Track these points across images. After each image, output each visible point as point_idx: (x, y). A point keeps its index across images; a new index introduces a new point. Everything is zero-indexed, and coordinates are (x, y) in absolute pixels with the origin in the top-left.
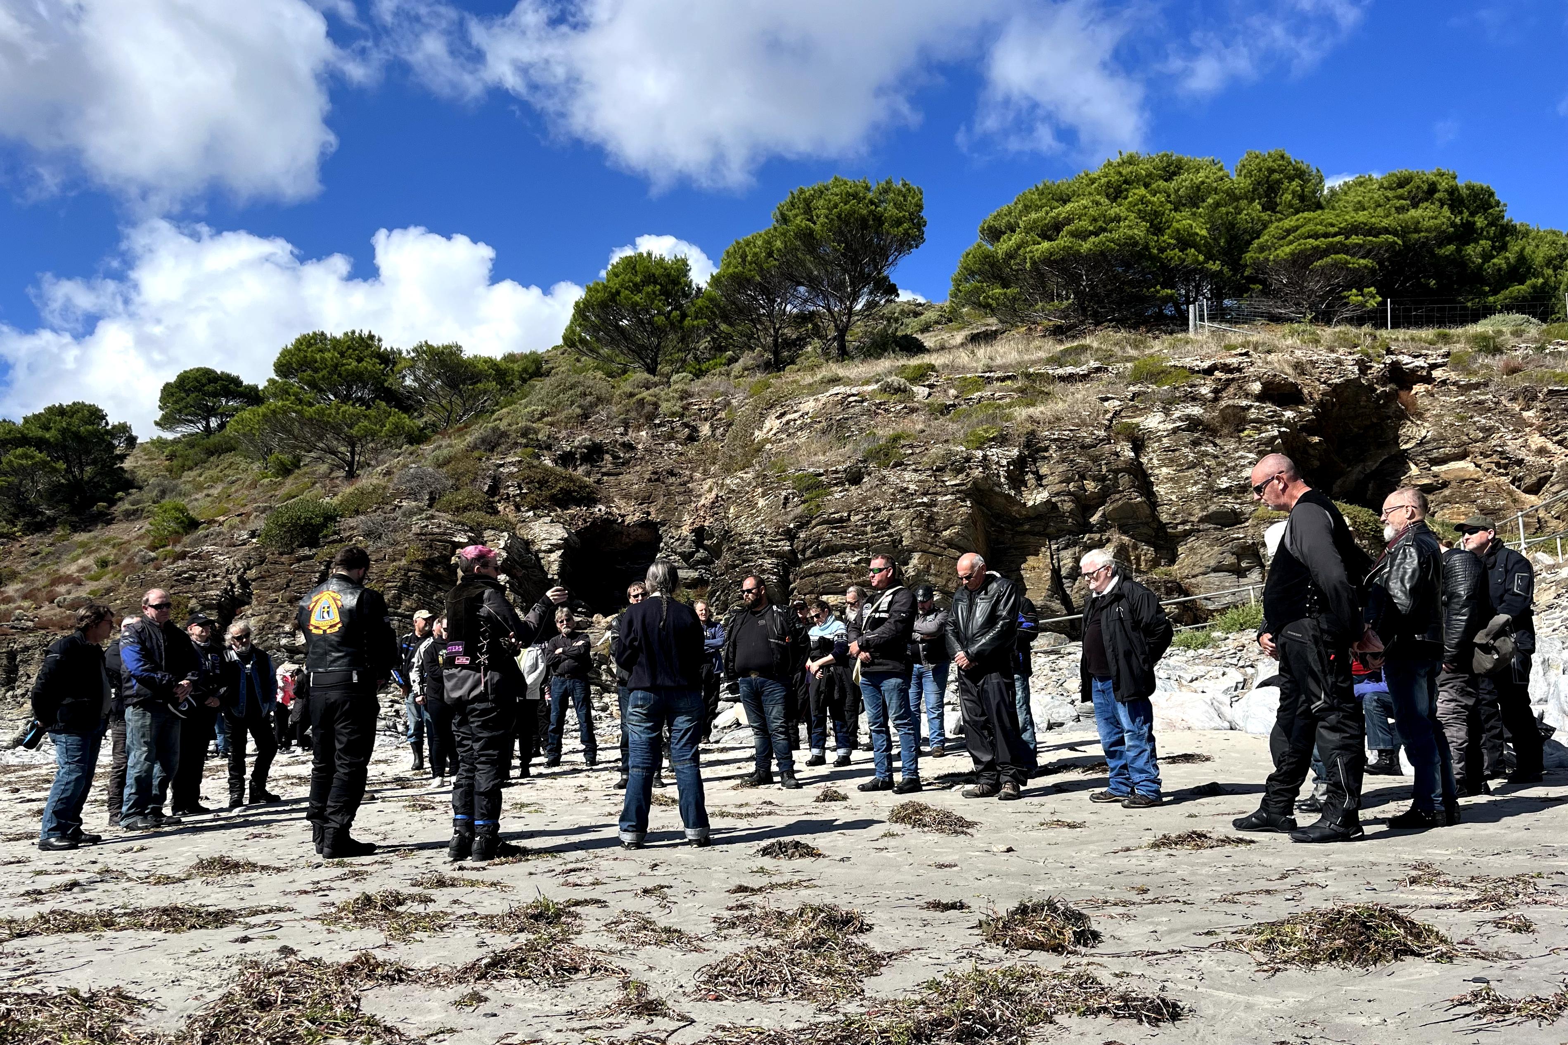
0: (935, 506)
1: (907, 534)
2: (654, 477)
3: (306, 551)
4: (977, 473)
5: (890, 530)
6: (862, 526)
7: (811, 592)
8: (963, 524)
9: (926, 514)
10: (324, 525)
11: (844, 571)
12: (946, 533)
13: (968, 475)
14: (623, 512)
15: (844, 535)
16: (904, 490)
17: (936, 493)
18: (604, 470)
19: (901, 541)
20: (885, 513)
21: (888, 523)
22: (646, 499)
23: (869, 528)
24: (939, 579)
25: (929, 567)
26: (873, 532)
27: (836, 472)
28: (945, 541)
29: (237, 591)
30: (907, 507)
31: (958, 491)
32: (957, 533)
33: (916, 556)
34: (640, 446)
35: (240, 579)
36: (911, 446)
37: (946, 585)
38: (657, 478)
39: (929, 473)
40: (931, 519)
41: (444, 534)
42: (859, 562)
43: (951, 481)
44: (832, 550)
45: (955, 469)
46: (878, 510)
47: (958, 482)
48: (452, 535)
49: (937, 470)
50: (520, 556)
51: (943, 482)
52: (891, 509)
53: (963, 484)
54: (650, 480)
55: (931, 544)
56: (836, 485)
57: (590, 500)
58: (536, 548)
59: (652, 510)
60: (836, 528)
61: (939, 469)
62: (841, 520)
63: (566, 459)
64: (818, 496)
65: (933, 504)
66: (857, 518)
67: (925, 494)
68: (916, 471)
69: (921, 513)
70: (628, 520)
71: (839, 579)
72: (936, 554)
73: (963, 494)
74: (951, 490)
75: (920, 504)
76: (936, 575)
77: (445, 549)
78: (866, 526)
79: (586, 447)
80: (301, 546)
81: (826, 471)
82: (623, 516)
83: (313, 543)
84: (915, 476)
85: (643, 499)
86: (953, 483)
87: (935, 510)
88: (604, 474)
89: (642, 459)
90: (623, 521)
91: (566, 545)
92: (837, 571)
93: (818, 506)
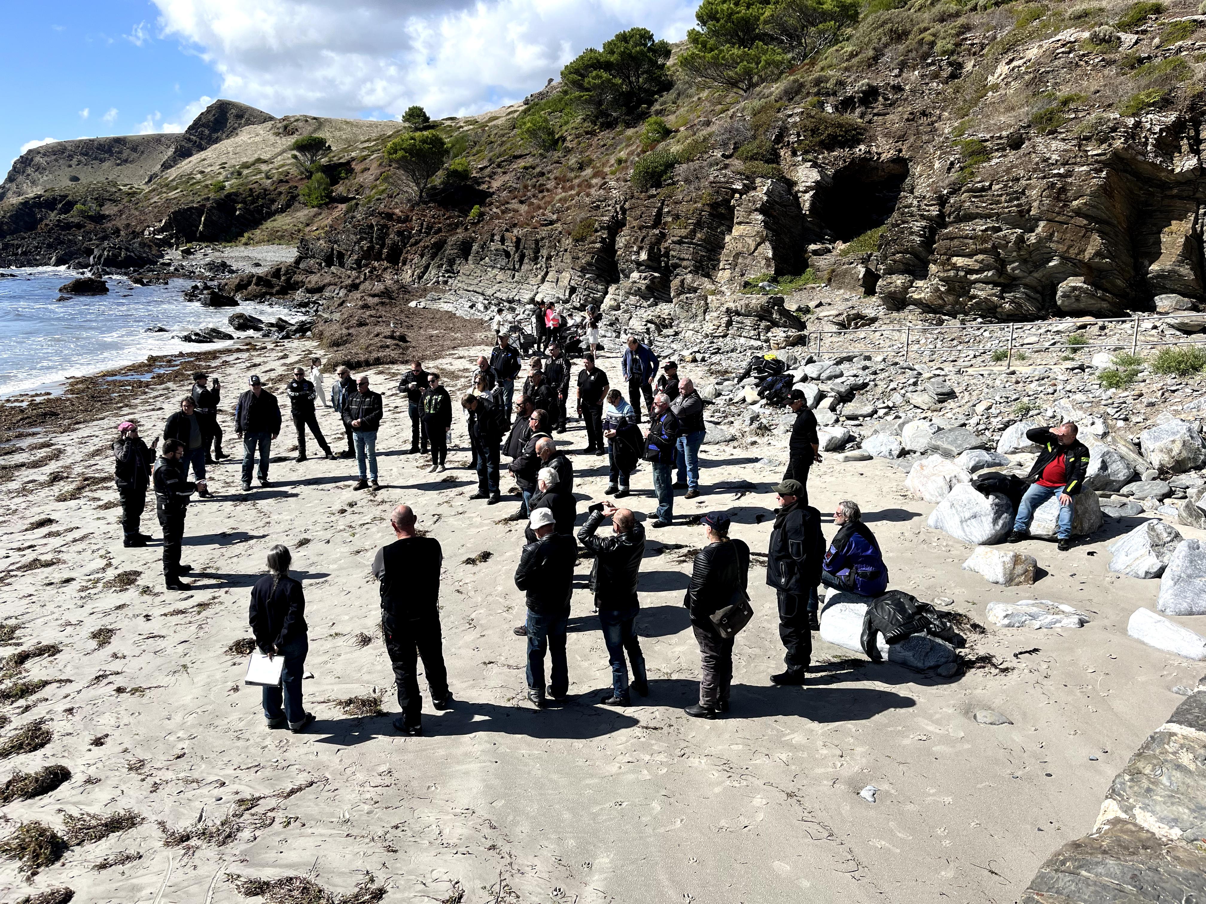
0: (1071, 176)
1: (1035, 204)
2: (911, 117)
3: (653, 191)
4: (1118, 143)
5: (1023, 200)
6: (998, 195)
7: (945, 254)
8: (1092, 195)
9: (1059, 185)
10: (665, 172)
11: (971, 238)
12: (1075, 203)
13: (1110, 145)
14: (880, 150)
15: (980, 204)
16: (1046, 160)
17: (1075, 164)
18: (875, 111)
19: (1029, 210)
20: (1023, 182)
21: (1023, 193)
22: (902, 138)
23: (1003, 198)
24: (1060, 246)
25: (1052, 235)
26: (1006, 202)
27: (1000, 138)
28: (1073, 211)
29: (620, 216)
30: (1044, 177)
31: (1097, 162)
32: (1085, 204)
33: (1042, 224)
34: (907, 88)
35: (622, 208)
36: (1076, 111)
37: (1067, 251)
38: (912, 118)
39: (1074, 142)
40: (1063, 190)
41: (727, 182)
42: (986, 230)
43: (1093, 150)
44: (969, 217)
45: (1100, 140)
46: (1018, 180)
47: (1100, 151)
48: (732, 183)
49: (1084, 139)
50: (781, 197)
51: (1087, 151)
52: (1030, 179)
53: (1105, 154)
54: (908, 120)
55: (1058, 213)
56: (997, 150)
57: (855, 142)
58: (796, 189)
59: (904, 148)
60: (975, 197)
61: (1087, 139)
62: (983, 189)
63: (847, 104)
64: (976, 163)
65: (1069, 174)
66: (997, 187)
67: (1064, 164)
68: (1064, 140)
69: (1053, 185)
70: (883, 157)
71: (965, 245)
72: (1062, 223)
73: (1100, 164)
74: (1090, 160)
75: (1055, 175)
76: (1058, 242)
77: (727, 193)
78: (1001, 195)
79: (863, 92)
80: (652, 187)
81: (992, 137)
82: (879, 154)
83: (658, 185)
84: (1062, 146)
85: (899, 138)
86: (1095, 152)
87: (1069, 180)
88: (875, 115)
89: (906, 99)
90: (879, 158)
91: (818, 186)
92: (966, 237)
93: (972, 173)
